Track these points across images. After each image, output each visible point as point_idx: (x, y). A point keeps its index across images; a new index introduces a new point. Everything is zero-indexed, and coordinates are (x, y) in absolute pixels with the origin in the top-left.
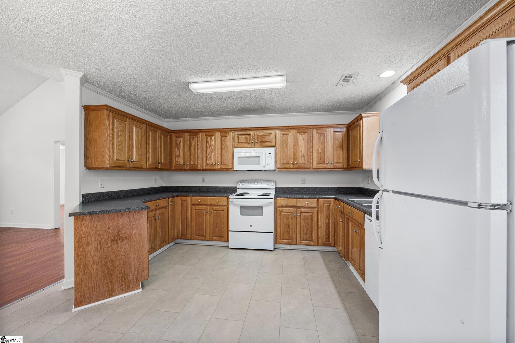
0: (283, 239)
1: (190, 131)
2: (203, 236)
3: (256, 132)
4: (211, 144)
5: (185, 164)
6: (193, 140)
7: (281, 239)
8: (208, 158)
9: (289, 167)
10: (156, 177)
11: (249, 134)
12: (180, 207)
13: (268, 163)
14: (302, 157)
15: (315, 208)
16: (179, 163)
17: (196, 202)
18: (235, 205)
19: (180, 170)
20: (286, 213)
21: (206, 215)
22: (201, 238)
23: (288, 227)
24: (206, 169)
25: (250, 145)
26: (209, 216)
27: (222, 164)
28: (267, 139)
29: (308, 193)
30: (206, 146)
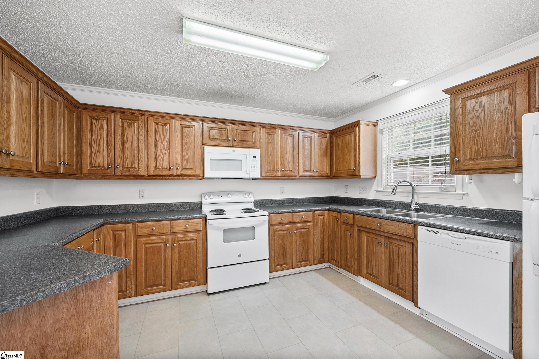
0: (278, 265)
1: (123, 110)
2: (161, 284)
3: (234, 127)
4: (164, 137)
5: (113, 166)
6: (129, 127)
7: (275, 265)
8: (159, 159)
9: (274, 175)
10: (38, 190)
11: (225, 129)
12: (112, 243)
13: (252, 168)
14: (289, 162)
15: (310, 222)
16: (99, 165)
17: (146, 231)
18: (217, 229)
19: (100, 177)
20: (281, 232)
21: (165, 251)
22: (156, 289)
23: (284, 248)
24: (154, 176)
25: (226, 144)
26: (170, 252)
27: (183, 168)
28: (248, 138)
29: (288, 205)
30: (156, 139)
